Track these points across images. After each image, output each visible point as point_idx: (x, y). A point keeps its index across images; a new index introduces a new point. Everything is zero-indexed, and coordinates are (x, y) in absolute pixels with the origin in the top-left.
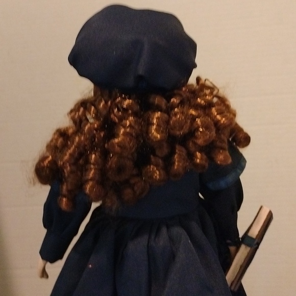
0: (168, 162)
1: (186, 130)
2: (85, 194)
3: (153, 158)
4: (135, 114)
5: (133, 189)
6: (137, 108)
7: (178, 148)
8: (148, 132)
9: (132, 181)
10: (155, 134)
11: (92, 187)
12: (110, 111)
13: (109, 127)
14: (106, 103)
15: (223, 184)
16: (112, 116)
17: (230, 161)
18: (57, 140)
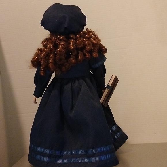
0: (77, 57)
1: (82, 46)
2: (49, 68)
3: (72, 56)
4: (65, 41)
5: (65, 67)
6: (65, 39)
7: (80, 52)
8: (69, 46)
9: (65, 64)
10: (72, 47)
11: (51, 65)
12: (56, 40)
13: (56, 46)
14: (55, 38)
15: (97, 65)
16: (57, 42)
17: (98, 56)
18: (38, 52)
